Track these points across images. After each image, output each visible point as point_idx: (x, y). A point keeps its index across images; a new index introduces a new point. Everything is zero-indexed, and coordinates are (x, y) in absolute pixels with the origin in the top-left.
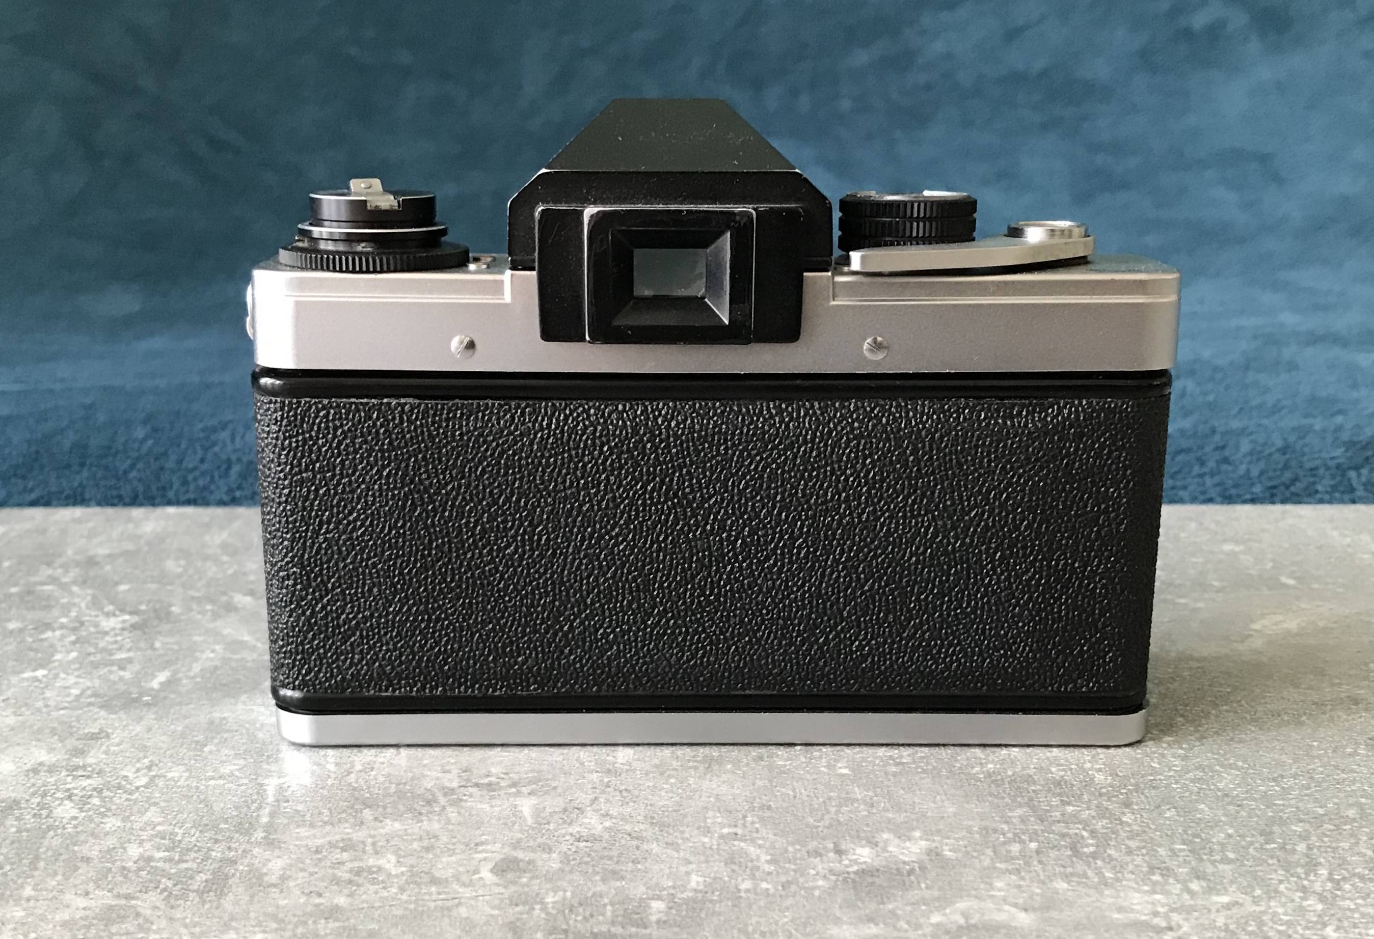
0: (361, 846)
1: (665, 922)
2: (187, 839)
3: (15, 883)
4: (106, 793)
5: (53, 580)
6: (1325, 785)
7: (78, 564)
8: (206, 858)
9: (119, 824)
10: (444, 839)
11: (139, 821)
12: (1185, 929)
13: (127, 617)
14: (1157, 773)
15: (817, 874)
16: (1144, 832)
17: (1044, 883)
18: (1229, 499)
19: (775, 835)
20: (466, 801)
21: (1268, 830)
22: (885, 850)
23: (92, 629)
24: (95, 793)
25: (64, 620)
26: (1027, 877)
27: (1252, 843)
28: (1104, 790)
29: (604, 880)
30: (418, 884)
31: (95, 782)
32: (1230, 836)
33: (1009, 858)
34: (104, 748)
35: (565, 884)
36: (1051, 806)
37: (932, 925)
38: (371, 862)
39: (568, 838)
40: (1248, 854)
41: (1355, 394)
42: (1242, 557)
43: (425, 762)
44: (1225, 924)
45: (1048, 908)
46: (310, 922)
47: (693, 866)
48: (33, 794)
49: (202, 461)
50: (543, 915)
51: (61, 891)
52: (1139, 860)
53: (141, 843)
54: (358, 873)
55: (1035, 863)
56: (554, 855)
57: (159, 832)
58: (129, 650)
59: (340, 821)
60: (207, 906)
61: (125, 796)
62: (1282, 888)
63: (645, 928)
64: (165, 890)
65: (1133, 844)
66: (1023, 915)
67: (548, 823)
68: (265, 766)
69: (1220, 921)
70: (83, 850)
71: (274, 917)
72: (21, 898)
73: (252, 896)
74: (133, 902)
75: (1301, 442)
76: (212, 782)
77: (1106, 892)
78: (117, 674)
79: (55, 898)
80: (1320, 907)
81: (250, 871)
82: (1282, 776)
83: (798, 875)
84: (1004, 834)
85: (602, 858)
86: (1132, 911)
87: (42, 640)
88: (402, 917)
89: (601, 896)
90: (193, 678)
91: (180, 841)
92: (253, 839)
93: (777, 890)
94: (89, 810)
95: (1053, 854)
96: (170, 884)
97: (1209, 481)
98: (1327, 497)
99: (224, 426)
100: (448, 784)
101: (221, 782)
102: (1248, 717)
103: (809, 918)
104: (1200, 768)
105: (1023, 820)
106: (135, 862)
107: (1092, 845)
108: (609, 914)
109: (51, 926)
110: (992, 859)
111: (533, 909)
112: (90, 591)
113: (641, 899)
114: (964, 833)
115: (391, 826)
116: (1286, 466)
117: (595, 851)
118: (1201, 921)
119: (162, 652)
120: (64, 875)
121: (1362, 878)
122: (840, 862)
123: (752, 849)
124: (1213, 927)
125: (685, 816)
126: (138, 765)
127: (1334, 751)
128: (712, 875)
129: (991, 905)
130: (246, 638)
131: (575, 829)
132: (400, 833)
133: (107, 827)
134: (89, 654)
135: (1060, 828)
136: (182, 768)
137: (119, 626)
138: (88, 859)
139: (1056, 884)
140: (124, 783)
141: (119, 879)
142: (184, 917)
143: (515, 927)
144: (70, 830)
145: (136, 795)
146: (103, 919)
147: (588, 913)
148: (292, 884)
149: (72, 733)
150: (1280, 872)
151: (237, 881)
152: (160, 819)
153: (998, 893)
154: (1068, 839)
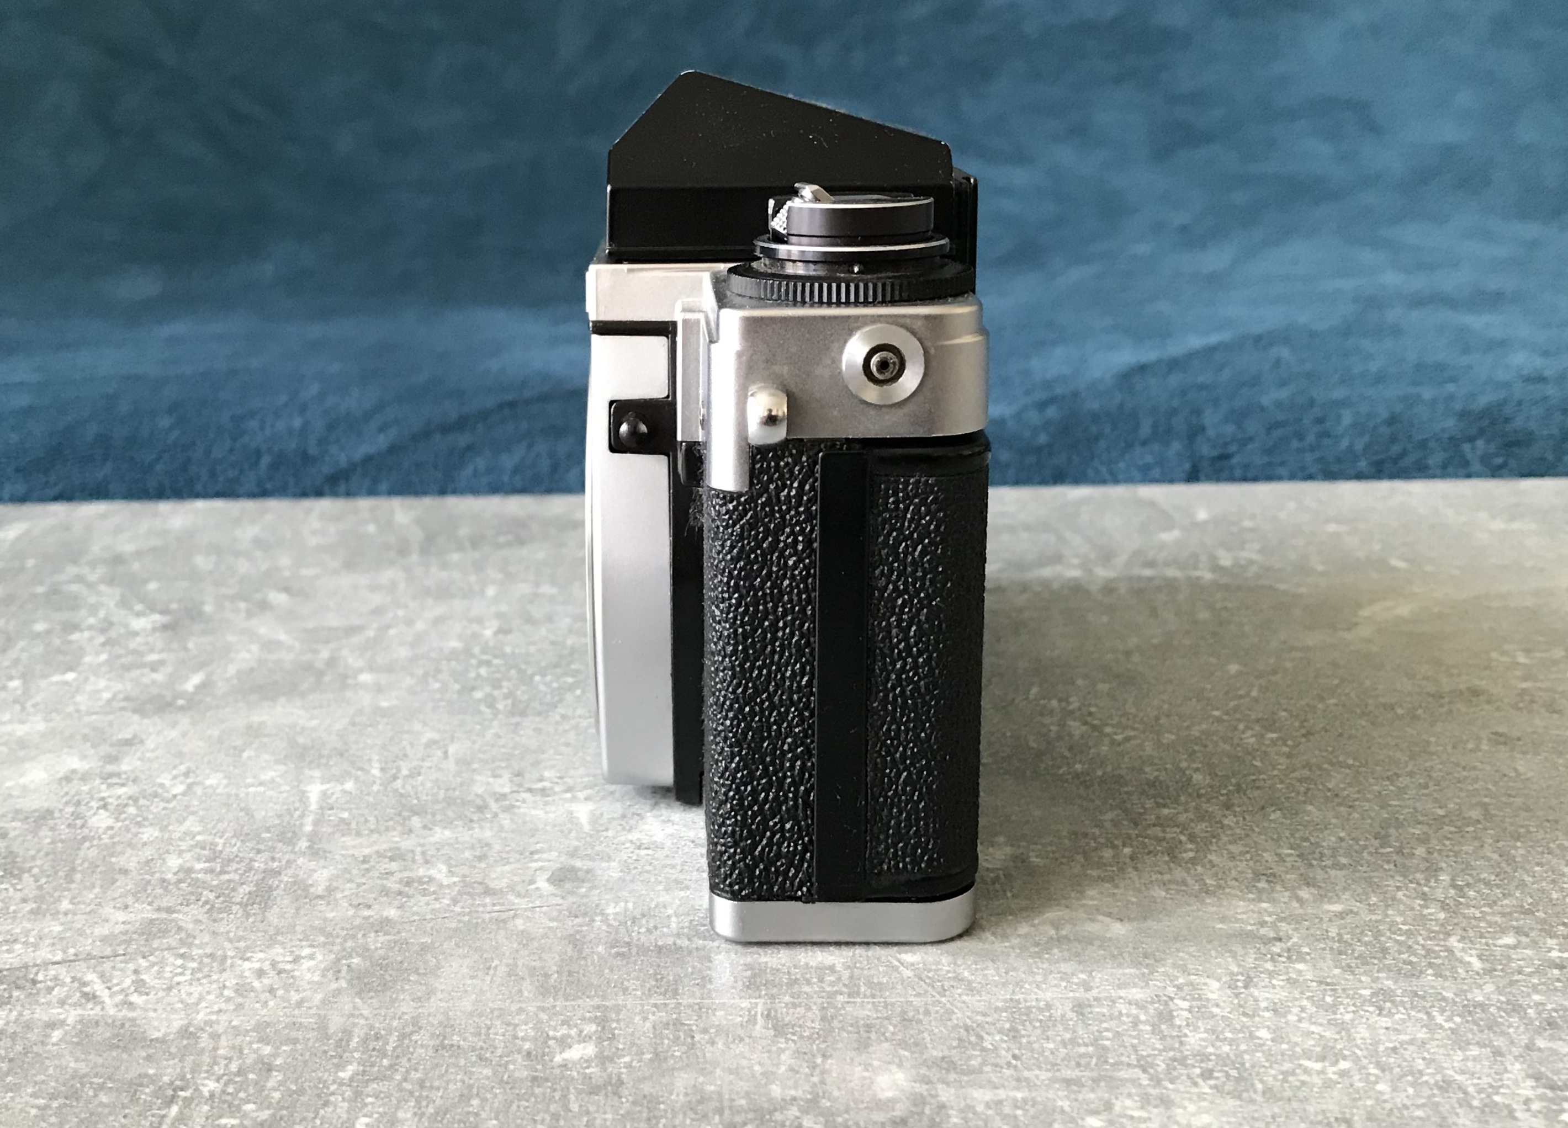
0: (410, 855)
2: (228, 850)
3: (52, 896)
4: (142, 802)
5: (80, 579)
6: (1444, 784)
7: (106, 561)
8: (250, 869)
9: (156, 834)
10: (497, 847)
11: (178, 830)
12: (1295, 940)
13: (157, 617)
14: (1260, 773)
16: (1247, 835)
17: (1140, 891)
18: (1331, 475)
20: (519, 807)
21: (1383, 833)
24: (131, 802)
25: (92, 621)
26: (1122, 885)
27: (1365, 847)
28: (1203, 791)
29: (667, 890)
30: (471, 895)
31: (131, 789)
32: (1342, 839)
33: (1100, 865)
34: (138, 754)
35: (625, 894)
36: (1146, 809)
38: (421, 872)
39: (628, 845)
40: (1362, 859)
41: (1465, 360)
42: (1347, 538)
43: (475, 766)
44: (1339, 934)
45: (1145, 919)
46: (360, 936)
48: (67, 803)
49: (231, 450)
50: (604, 928)
51: (99, 904)
52: (1242, 866)
53: (181, 853)
54: (408, 883)
55: (1130, 870)
56: (613, 864)
57: (198, 842)
58: (162, 651)
59: (387, 829)
60: (251, 920)
61: (162, 805)
64: (206, 902)
65: (1235, 849)
66: (1118, 925)
67: (607, 830)
68: (307, 772)
69: (1333, 932)
70: (122, 861)
71: (322, 930)
72: (58, 912)
73: (298, 909)
74: (175, 915)
75: (1408, 413)
76: (251, 789)
77: (1208, 901)
78: (149, 677)
79: (93, 912)
80: (1442, 915)
81: (295, 883)
82: (1398, 776)
84: (1095, 839)
85: (665, 866)
86: (1237, 920)
87: (70, 642)
88: (456, 930)
89: (665, 907)
90: (228, 680)
91: (221, 852)
92: (297, 849)
94: (125, 819)
95: (1149, 860)
96: (212, 896)
97: (1309, 458)
98: (1439, 472)
99: (253, 414)
100: (499, 789)
101: (261, 789)
102: (1358, 711)
104: (1307, 765)
105: (1115, 823)
106: (175, 874)
107: (1191, 850)
108: (673, 925)
109: (90, 941)
110: (1083, 866)
111: (594, 921)
112: (118, 590)
114: (1052, 838)
115: (441, 834)
116: (1393, 439)
117: (657, 859)
118: (1312, 931)
119: (195, 653)
120: (101, 886)
121: (1487, 883)
124: (1325, 937)
126: (175, 772)
127: (1454, 747)
130: (283, 637)
131: (634, 836)
132: (451, 841)
133: (145, 837)
136: (220, 775)
137: (149, 626)
138: (126, 870)
139: (1152, 893)
140: (160, 791)
141: (159, 891)
142: (228, 932)
143: (575, 941)
144: (107, 841)
145: (173, 804)
146: (143, 934)
147: (652, 925)
148: (339, 896)
149: (105, 740)
150: (1398, 878)
151: (282, 893)
152: (199, 829)
153: (1091, 903)
154: (1165, 844)
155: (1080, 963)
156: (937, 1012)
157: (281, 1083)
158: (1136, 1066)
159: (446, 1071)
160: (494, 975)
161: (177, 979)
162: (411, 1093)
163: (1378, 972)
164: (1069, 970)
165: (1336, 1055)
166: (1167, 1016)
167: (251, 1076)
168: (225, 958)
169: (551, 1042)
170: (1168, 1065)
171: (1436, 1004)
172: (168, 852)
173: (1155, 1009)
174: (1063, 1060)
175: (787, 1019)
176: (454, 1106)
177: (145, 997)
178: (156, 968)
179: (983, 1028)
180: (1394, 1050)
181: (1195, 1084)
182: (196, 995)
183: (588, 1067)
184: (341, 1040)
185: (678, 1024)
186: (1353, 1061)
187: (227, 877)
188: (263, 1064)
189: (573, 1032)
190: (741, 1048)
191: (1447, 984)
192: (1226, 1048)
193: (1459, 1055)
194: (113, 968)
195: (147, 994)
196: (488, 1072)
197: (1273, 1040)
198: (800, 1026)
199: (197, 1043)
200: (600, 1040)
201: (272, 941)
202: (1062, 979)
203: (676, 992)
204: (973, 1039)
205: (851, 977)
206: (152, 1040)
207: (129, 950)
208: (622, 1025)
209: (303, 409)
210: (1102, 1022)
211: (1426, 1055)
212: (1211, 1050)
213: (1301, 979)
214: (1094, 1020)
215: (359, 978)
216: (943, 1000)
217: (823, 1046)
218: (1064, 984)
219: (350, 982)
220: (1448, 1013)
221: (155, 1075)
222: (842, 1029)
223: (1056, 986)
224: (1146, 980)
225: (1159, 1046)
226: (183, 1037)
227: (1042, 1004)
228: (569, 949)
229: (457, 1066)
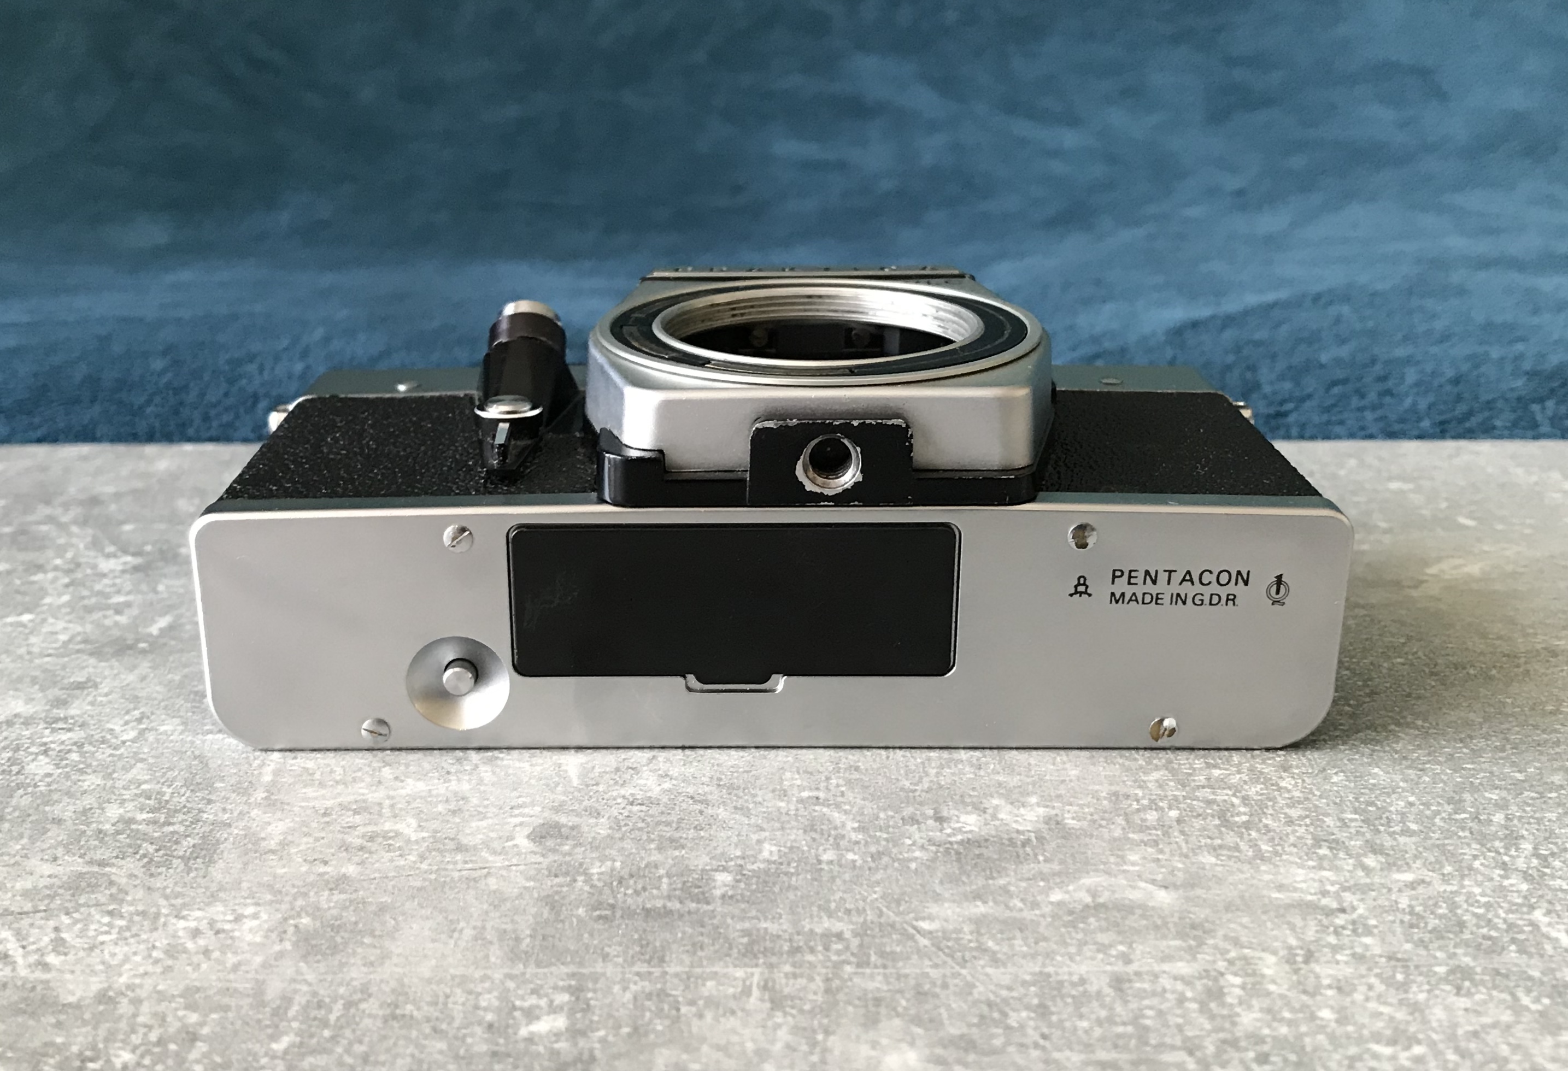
0: (377, 808)
1: (731, 897)
2: (175, 800)
4: (87, 748)
5: (50, 519)
7: (81, 503)
8: (198, 821)
9: (99, 782)
10: (475, 801)
11: (122, 778)
12: (1361, 911)
13: (129, 559)
15: (914, 844)
16: (1307, 799)
17: (1186, 856)
18: (1392, 435)
19: (864, 799)
21: (1457, 798)
22: (994, 817)
23: (89, 571)
24: (75, 748)
25: (58, 562)
26: (1167, 850)
27: (1438, 813)
29: (660, 849)
30: (441, 852)
31: (77, 735)
32: (1411, 804)
33: (1143, 828)
34: (90, 698)
35: (614, 852)
36: (1194, 769)
37: (1052, 903)
38: (387, 826)
39: (619, 801)
40: (1434, 825)
41: (1536, 320)
42: (1412, 496)
44: (1410, 906)
45: (1193, 886)
47: (767, 834)
49: (226, 395)
50: (587, 888)
52: (1302, 830)
53: (123, 802)
54: (371, 839)
55: (1176, 834)
56: (602, 821)
57: (144, 791)
58: (129, 593)
59: (354, 780)
60: (192, 875)
61: (109, 751)
62: (1477, 864)
63: (708, 903)
64: (144, 856)
65: (1294, 813)
66: (1163, 894)
67: (597, 784)
69: (1404, 902)
70: (57, 811)
71: (270, 887)
73: (246, 864)
74: (107, 869)
75: (1475, 373)
76: (210, 737)
77: (1263, 868)
78: (112, 619)
79: (16, 863)
80: (1524, 887)
81: (245, 836)
82: (1472, 738)
83: (890, 845)
84: (1138, 801)
85: (658, 823)
86: (1295, 890)
87: (33, 583)
88: (420, 889)
89: (656, 867)
91: (167, 802)
92: (252, 800)
93: (866, 862)
95: (1198, 823)
96: (151, 849)
97: (1369, 416)
98: (1506, 432)
99: (251, 358)
102: (1427, 670)
103: (904, 893)
105: (1161, 785)
107: (1245, 814)
108: (664, 886)
110: (1124, 829)
111: (575, 881)
112: (90, 531)
113: (703, 870)
114: (1089, 799)
115: (414, 787)
116: (1459, 398)
117: (652, 816)
118: (1380, 902)
119: (165, 595)
120: (30, 837)
122: (941, 831)
123: (836, 815)
124: (1394, 909)
125: (757, 778)
126: (127, 718)
127: (1533, 709)
128: (789, 845)
129: (1125, 882)
131: (627, 791)
132: (423, 794)
133: (86, 786)
134: (83, 598)
135: (1207, 793)
136: (177, 721)
137: (120, 568)
138: (60, 820)
139: (1201, 858)
140: (109, 737)
142: (165, 888)
143: (553, 902)
144: (42, 788)
145: (122, 750)
146: (70, 889)
147: (639, 887)
148: (293, 850)
149: (55, 683)
150: (1474, 846)
151: (230, 846)
152: (147, 777)
153: (1131, 868)
154: (1215, 807)
155: (1119, 933)
156: (956, 985)
158: (1179, 1049)
159: (395, 1044)
160: (459, 939)
161: (102, 938)
163: (1455, 947)
164: (1106, 942)
165: (1409, 1038)
166: (1217, 994)
167: (173, 1047)
168: (157, 915)
169: (517, 1014)
170: (1217, 1047)
171: (1521, 983)
173: (1205, 985)
174: (1099, 1040)
177: (62, 958)
178: (79, 926)
179: (1008, 1004)
180: (1475, 1034)
183: (556, 1042)
184: (279, 1007)
185: (662, 994)
186: (1428, 1045)
187: (171, 829)
188: (187, 1033)
189: (543, 1002)
190: (732, 1022)
191: (1533, 962)
192: (1284, 1030)
193: (1548, 1041)
194: (32, 925)
195: (66, 954)
196: (442, 1045)
197: (1337, 1021)
198: (801, 999)
199: (115, 1008)
200: (571, 1013)
201: (214, 898)
202: (1099, 951)
203: (662, 960)
204: (996, 1015)
205: (861, 946)
206: (64, 1005)
207: (52, 906)
208: (599, 995)
209: (305, 354)
210: (1143, 998)
211: (1512, 1040)
212: (1266, 1031)
213: (1368, 954)
214: (1135, 996)
215: (306, 940)
216: (964, 972)
217: (825, 1021)
218: (1100, 956)
219: (296, 944)
220: (1534, 994)
221: (63, 1044)
222: (849, 1003)
223: (1093, 959)
224: (1192, 953)
225: (1208, 1026)
226: (100, 1003)
227: (1075, 978)
228: (546, 912)
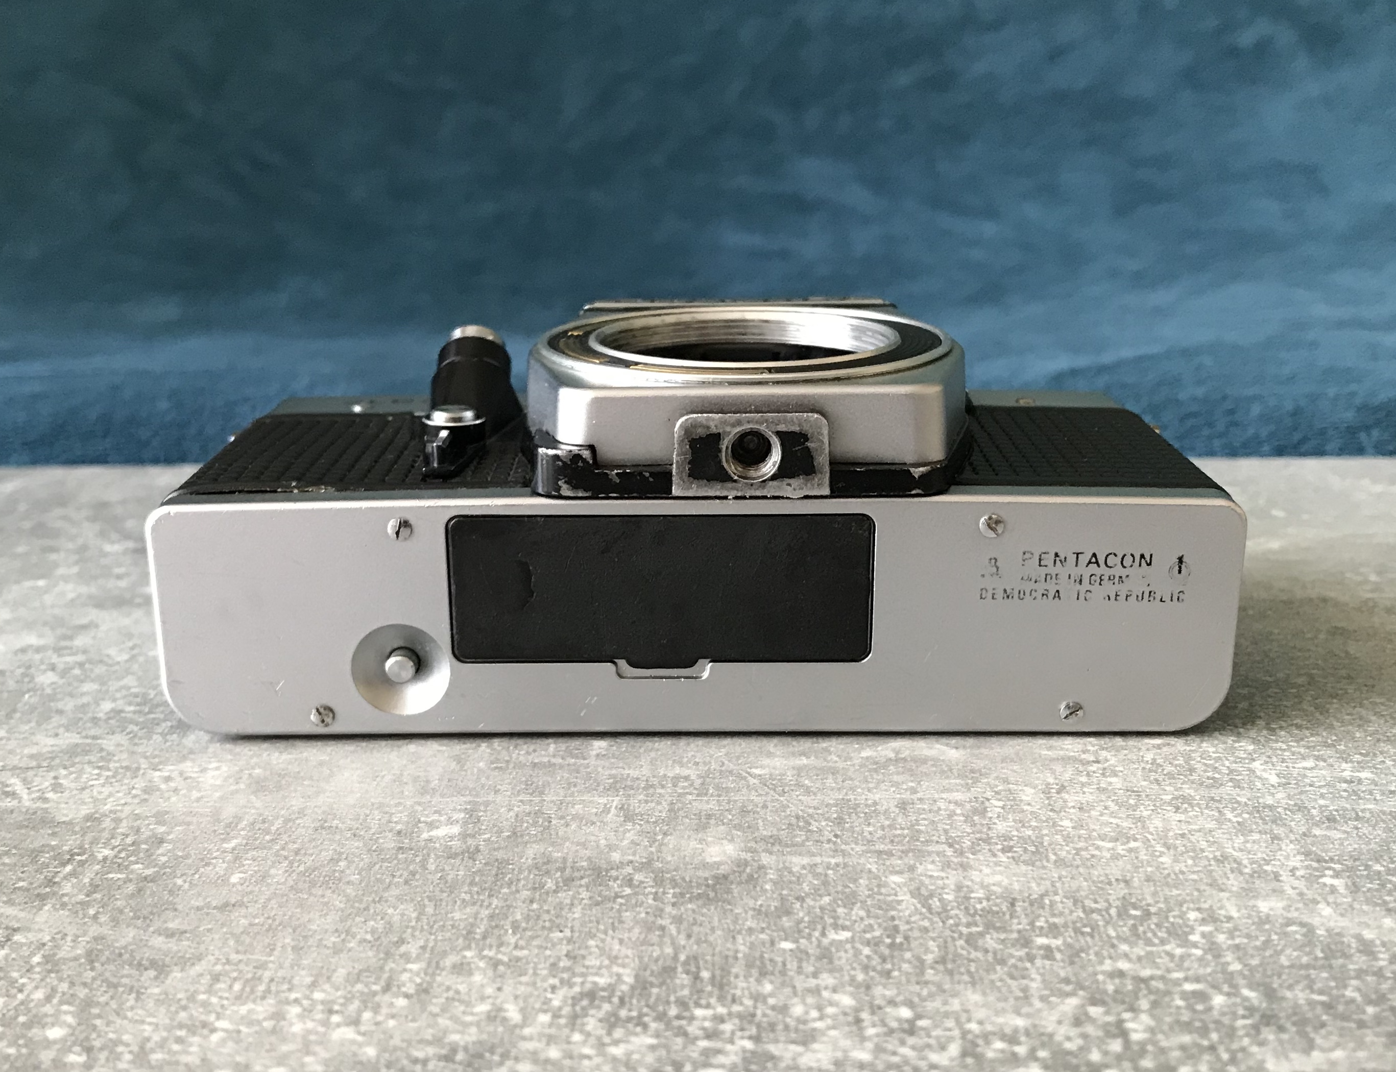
51: (33, 734)
94: (69, 678)
106: (106, 714)
109: (18, 757)
141: (89, 725)
157: (169, 851)
162: (286, 858)
172: (103, 699)
175: (637, 811)
176: (324, 866)
181: (995, 855)
182: (106, 793)
229: (330, 840)
